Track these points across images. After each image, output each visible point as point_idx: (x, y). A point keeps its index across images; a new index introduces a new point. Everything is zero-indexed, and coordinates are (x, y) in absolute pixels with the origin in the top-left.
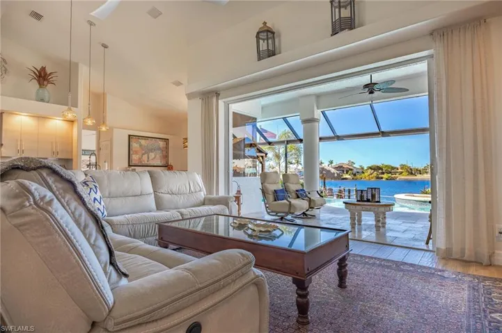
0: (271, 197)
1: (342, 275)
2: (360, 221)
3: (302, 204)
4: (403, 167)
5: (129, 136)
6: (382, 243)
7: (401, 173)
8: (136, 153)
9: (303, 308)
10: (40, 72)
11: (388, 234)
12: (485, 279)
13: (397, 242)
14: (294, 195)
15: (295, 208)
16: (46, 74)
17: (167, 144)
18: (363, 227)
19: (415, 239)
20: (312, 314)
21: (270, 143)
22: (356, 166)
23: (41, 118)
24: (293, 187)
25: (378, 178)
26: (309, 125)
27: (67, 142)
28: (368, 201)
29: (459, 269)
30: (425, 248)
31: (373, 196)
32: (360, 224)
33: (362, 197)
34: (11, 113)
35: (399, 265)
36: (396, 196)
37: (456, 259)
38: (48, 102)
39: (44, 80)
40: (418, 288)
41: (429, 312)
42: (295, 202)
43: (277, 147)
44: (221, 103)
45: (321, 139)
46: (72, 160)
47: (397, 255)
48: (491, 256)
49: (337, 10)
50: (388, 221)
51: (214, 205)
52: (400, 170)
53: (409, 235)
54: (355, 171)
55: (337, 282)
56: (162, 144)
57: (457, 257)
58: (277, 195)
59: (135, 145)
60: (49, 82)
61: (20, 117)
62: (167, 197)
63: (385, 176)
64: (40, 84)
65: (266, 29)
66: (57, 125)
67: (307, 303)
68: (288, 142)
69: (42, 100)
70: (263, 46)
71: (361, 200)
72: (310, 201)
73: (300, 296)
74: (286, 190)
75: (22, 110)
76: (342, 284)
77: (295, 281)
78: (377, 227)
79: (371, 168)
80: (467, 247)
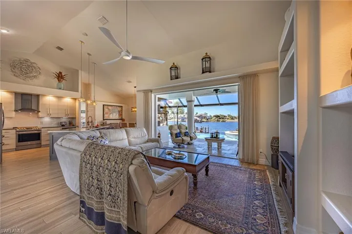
0: (174, 137)
1: (207, 171)
2: (211, 146)
3: (187, 139)
4: (229, 116)
5: (103, 105)
6: (220, 156)
7: (228, 119)
8: (107, 113)
9: (195, 184)
10: (59, 75)
11: (223, 151)
12: (254, 170)
13: (226, 156)
14: (184, 135)
15: (185, 141)
16: (62, 76)
17: (122, 109)
18: (213, 148)
19: (232, 154)
20: (198, 185)
21: (170, 107)
22: (208, 115)
23: (60, 98)
24: (183, 131)
25: (218, 121)
26: (190, 103)
27: (73, 109)
28: (215, 137)
29: (247, 167)
30: (236, 158)
31: (217, 136)
32: (211, 147)
33: (212, 136)
34: (44, 95)
35: (226, 165)
36: (226, 132)
37: (246, 162)
38: (63, 90)
39: (61, 78)
40: (233, 174)
41: (235, 182)
42: (185, 138)
43: (173, 108)
44: (153, 95)
45: (195, 106)
46: (75, 118)
47: (225, 161)
48: (258, 161)
49: (204, 62)
50: (222, 145)
51: (153, 142)
52: (228, 117)
53: (230, 152)
54: (208, 118)
55: (205, 173)
56: (119, 109)
57: (246, 161)
58: (177, 135)
59: (106, 110)
60: (63, 79)
61: (48, 97)
62: (132, 139)
63: (221, 120)
64: (59, 81)
65: (174, 66)
66: (68, 100)
67: (197, 182)
68: (179, 107)
69: (60, 89)
70: (173, 74)
71: (212, 137)
72: (191, 137)
73: (194, 180)
74: (180, 133)
75: (49, 94)
76: (207, 174)
77: (193, 175)
78: (218, 149)
79: (215, 116)
80: (250, 158)
